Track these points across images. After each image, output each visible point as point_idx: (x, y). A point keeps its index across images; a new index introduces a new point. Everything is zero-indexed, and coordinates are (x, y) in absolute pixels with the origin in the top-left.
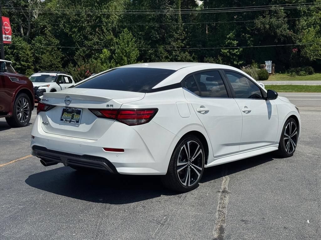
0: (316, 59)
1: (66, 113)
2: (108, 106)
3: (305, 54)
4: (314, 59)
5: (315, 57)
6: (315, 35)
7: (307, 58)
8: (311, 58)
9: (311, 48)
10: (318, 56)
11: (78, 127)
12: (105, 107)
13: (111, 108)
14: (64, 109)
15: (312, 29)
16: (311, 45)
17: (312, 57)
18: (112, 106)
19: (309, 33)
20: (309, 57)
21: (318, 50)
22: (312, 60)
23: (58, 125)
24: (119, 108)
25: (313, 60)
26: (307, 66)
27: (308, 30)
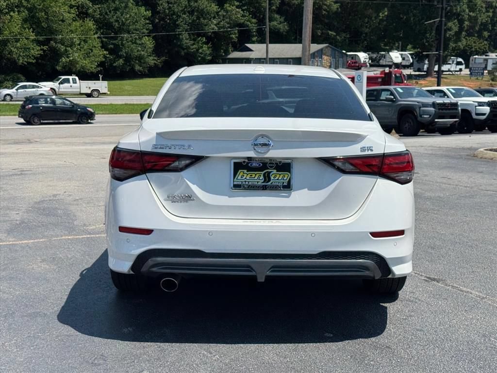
0: (27, 62)
1: (245, 171)
2: (363, 149)
3: (9, 54)
4: (25, 63)
5: (26, 60)
6: (22, 24)
7: (14, 60)
8: (19, 60)
9: (19, 44)
10: (30, 57)
11: (288, 197)
12: (358, 153)
13: (370, 153)
14: (235, 163)
15: (15, 15)
16: (17, 41)
17: (21, 58)
18: (370, 149)
19: (12, 20)
20: (16, 58)
21: (29, 49)
22: (20, 64)
23: (227, 197)
24: (383, 152)
25: (23, 63)
26: (15, 74)
27: (10, 16)
